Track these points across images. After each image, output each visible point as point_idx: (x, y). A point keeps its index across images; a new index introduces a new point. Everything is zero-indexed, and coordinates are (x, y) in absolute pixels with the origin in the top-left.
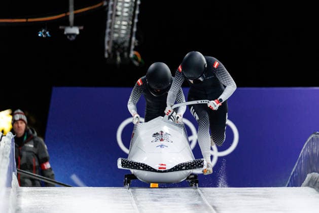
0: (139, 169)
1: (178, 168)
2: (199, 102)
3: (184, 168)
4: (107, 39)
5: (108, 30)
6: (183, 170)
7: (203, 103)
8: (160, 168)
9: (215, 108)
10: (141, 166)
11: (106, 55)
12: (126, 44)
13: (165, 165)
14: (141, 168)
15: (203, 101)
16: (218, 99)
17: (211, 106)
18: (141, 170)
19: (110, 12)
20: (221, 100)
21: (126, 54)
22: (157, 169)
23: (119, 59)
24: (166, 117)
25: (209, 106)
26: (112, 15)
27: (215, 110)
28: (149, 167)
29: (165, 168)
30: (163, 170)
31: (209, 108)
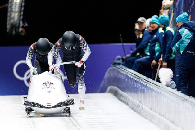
0: (35, 106)
1: (58, 105)
2: (70, 63)
3: (62, 105)
4: (8, 22)
5: (8, 19)
6: (61, 106)
7: (72, 63)
8: (47, 106)
9: (80, 66)
10: (36, 105)
11: (8, 30)
12: (17, 25)
13: (50, 104)
14: (36, 106)
15: (72, 62)
16: (81, 61)
17: (77, 65)
18: (36, 107)
19: (9, 9)
20: (82, 61)
21: (17, 30)
22: (46, 106)
23: (14, 32)
24: (50, 72)
25: (76, 65)
26: (10, 11)
27: (79, 68)
28: (41, 105)
29: (50, 106)
30: (49, 107)
31: (76, 66)
